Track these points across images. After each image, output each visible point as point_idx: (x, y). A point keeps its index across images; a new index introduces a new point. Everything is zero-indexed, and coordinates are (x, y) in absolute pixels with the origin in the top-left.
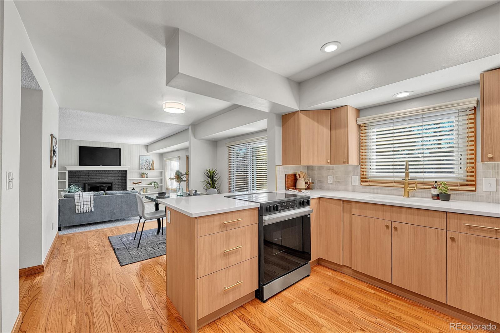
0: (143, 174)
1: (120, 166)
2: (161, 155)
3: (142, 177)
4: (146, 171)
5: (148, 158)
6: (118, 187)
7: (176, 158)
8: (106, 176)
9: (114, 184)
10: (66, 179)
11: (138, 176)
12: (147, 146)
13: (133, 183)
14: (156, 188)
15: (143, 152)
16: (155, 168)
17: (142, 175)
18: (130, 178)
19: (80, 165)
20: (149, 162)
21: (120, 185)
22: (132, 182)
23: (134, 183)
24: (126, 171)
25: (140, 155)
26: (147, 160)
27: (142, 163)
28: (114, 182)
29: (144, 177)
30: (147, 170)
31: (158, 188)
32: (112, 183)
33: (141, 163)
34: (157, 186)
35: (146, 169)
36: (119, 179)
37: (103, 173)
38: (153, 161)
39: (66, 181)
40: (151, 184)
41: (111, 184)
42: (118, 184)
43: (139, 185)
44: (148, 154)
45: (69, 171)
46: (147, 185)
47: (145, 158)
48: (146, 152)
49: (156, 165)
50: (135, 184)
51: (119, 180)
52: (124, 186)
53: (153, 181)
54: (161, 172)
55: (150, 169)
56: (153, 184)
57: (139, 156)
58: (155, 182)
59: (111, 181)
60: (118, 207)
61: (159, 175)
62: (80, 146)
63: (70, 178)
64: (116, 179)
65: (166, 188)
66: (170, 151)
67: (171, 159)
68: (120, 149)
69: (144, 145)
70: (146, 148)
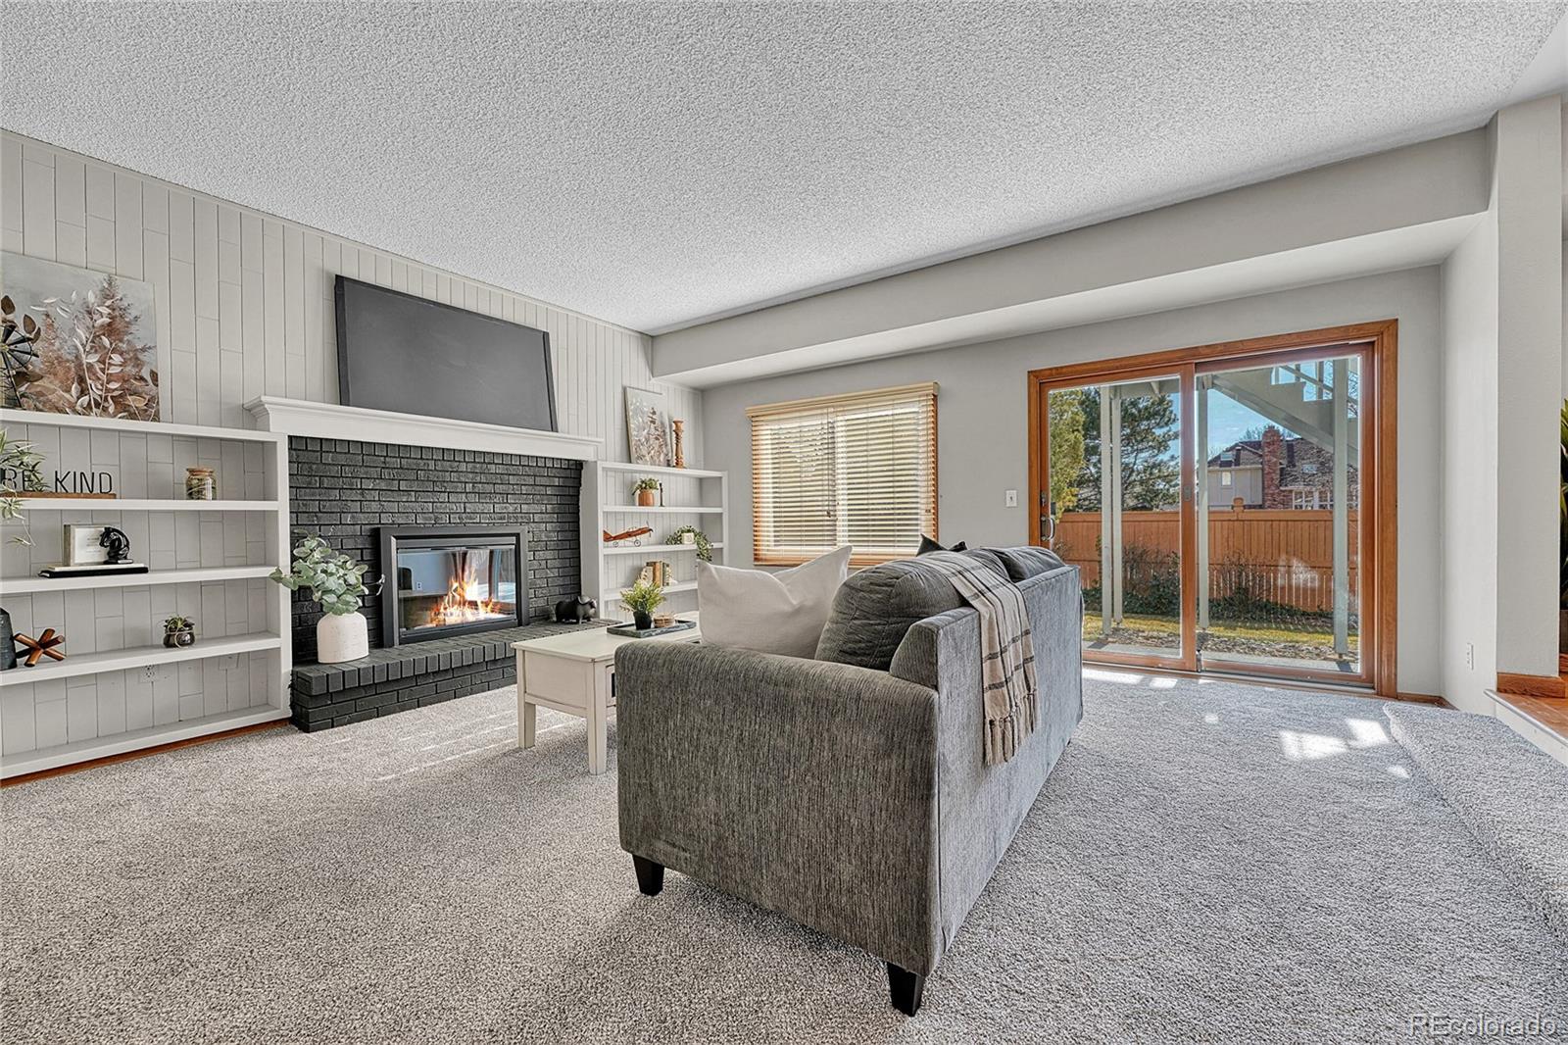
0: (648, 483)
1: (556, 432)
2: (700, 398)
3: (644, 505)
5: (657, 405)
6: (544, 555)
12: (650, 343)
14: (704, 561)
15: (632, 365)
16: (684, 456)
17: (642, 492)
20: (662, 425)
21: (553, 544)
23: (607, 540)
25: (626, 383)
26: (654, 413)
27: (638, 428)
29: (652, 502)
30: (659, 465)
31: (709, 558)
33: (630, 426)
34: (705, 552)
35: (652, 462)
38: (677, 424)
40: (681, 543)
42: (544, 537)
43: (637, 544)
44: (656, 383)
46: (662, 544)
47: (647, 404)
48: (648, 373)
49: (688, 444)
50: (615, 538)
51: (547, 517)
52: (569, 553)
53: (685, 525)
54: (702, 479)
55: (669, 463)
56: (686, 540)
58: (693, 533)
59: (513, 522)
61: (694, 493)
65: (756, 559)
66: (815, 364)
67: (828, 407)
68: (545, 335)
69: (638, 335)
70: (646, 354)
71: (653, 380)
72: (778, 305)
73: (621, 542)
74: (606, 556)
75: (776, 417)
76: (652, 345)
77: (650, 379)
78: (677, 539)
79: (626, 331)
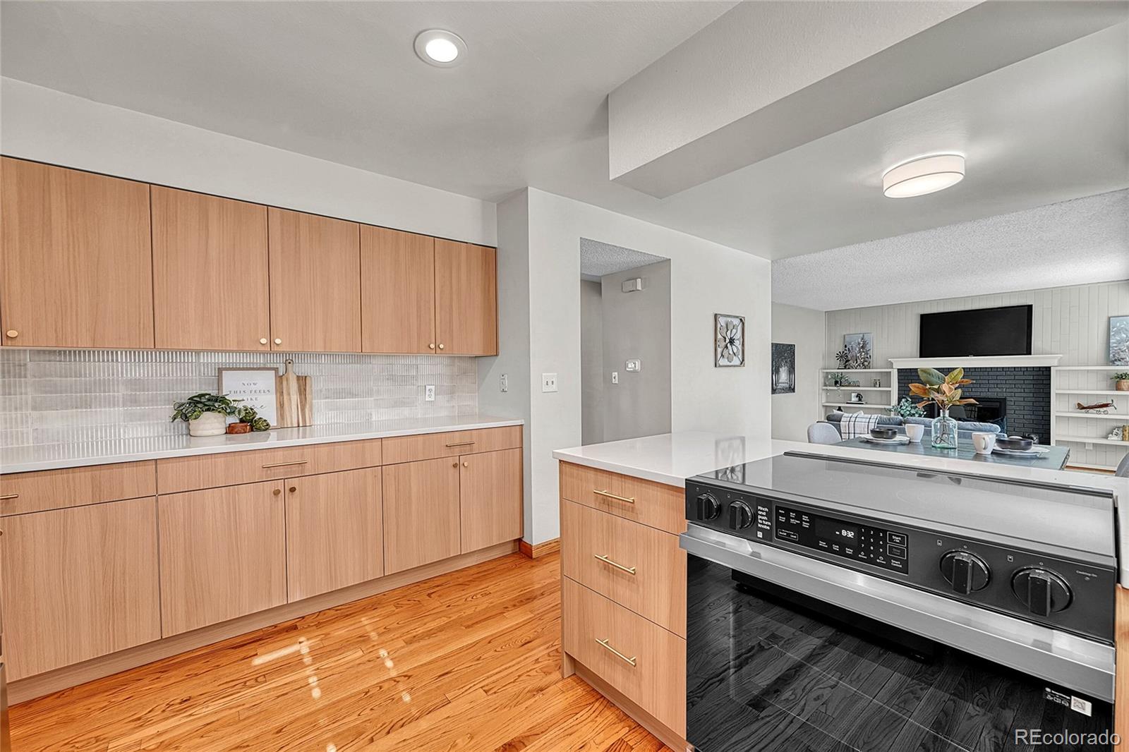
0: (1123, 375)
1: (1030, 354)
3: (1116, 389)
6: (1022, 412)
8: (984, 382)
9: (1008, 403)
10: (890, 387)
11: (1102, 383)
13: (1077, 404)
17: (1117, 382)
18: (1060, 389)
19: (921, 356)
21: (1028, 408)
22: (1073, 402)
23: (1080, 409)
25: (1112, 314)
28: (1008, 399)
32: (1003, 401)
33: (1113, 340)
36: (1026, 390)
37: (977, 373)
39: (890, 391)
41: (998, 404)
45: (898, 369)
50: (1086, 408)
51: (1025, 395)
57: (1105, 319)
59: (1000, 396)
62: (923, 313)
63: (901, 385)
64: (1016, 390)
68: (1030, 307)
73: (1094, 410)
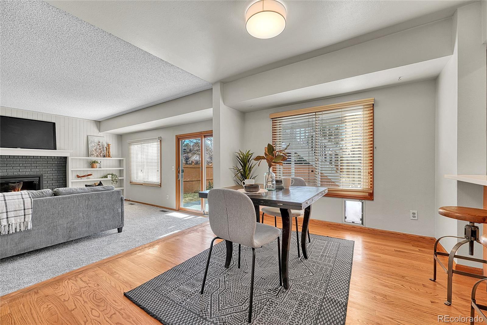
0: (94, 162)
1: (56, 149)
2: (120, 137)
3: (92, 168)
4: (97, 158)
5: (101, 140)
6: (51, 182)
7: (156, 139)
9: (44, 177)
11: (86, 165)
12: (99, 123)
13: (77, 175)
14: (115, 182)
15: (93, 130)
16: (111, 154)
17: (92, 164)
18: (72, 168)
20: (103, 145)
21: (55, 179)
22: (75, 174)
23: (78, 177)
24: (66, 158)
25: (88, 135)
26: (99, 142)
27: (92, 147)
28: (44, 175)
29: (95, 167)
30: (100, 157)
31: (117, 182)
32: (40, 177)
33: (89, 146)
34: (116, 180)
35: (97, 156)
36: (54, 169)
37: (24, 160)
38: (108, 145)
40: (107, 177)
42: (51, 177)
43: (88, 178)
44: (101, 134)
46: (100, 178)
47: (96, 140)
48: (98, 131)
49: (113, 150)
50: (80, 177)
51: (53, 172)
52: (61, 181)
53: (109, 173)
54: (120, 160)
55: (104, 156)
56: (109, 177)
57: (86, 136)
58: (112, 175)
59: (39, 173)
60: (82, 216)
61: (117, 164)
64: (48, 170)
65: (130, 182)
66: (140, 130)
67: (141, 142)
68: (54, 124)
69: (94, 121)
70: (97, 126)
71: (100, 133)
72: (120, 116)
73: (83, 178)
74: (72, 182)
75: (136, 143)
76: (100, 124)
77: (99, 133)
78: (106, 177)
79: (88, 120)
